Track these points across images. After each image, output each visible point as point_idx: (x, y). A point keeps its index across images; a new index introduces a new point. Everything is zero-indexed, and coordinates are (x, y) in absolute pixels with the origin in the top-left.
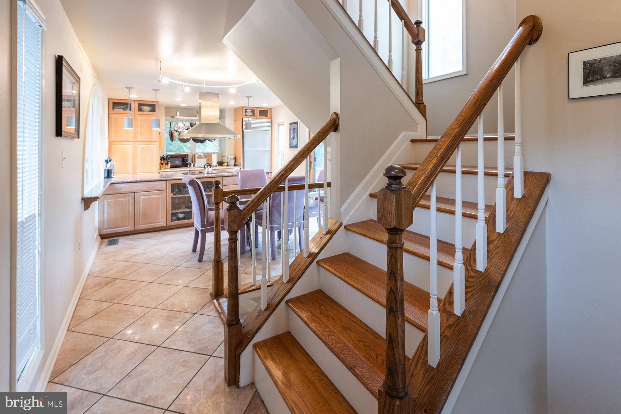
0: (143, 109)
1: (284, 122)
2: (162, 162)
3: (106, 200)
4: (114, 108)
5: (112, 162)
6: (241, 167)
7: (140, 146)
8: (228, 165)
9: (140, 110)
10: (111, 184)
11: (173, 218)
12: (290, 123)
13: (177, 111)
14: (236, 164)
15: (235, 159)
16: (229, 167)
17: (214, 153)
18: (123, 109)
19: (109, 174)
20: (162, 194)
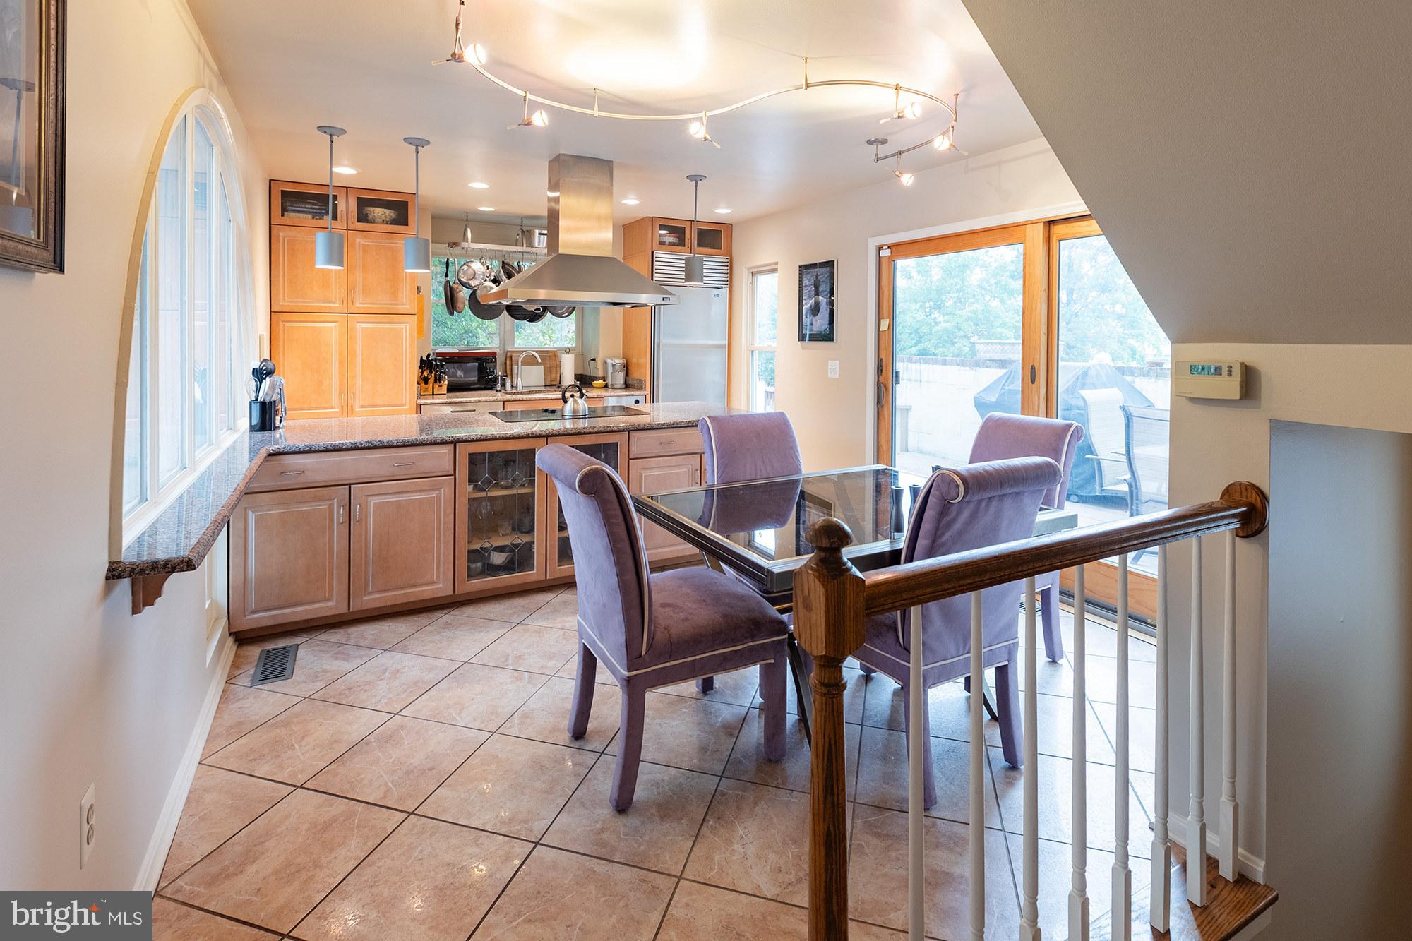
0: (370, 217)
1: (777, 263)
2: (426, 374)
3: (253, 512)
4: (288, 211)
5: (274, 376)
6: (647, 392)
7: (361, 327)
8: (606, 386)
9: (362, 218)
10: (270, 455)
11: (473, 566)
12: (800, 267)
13: (466, 227)
14: (630, 382)
15: (627, 368)
16: (610, 392)
17: (568, 351)
18: (314, 215)
19: (266, 417)
20: (439, 489)
